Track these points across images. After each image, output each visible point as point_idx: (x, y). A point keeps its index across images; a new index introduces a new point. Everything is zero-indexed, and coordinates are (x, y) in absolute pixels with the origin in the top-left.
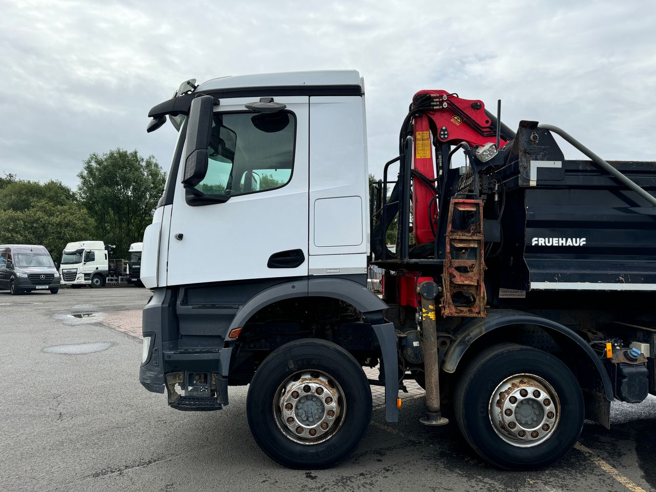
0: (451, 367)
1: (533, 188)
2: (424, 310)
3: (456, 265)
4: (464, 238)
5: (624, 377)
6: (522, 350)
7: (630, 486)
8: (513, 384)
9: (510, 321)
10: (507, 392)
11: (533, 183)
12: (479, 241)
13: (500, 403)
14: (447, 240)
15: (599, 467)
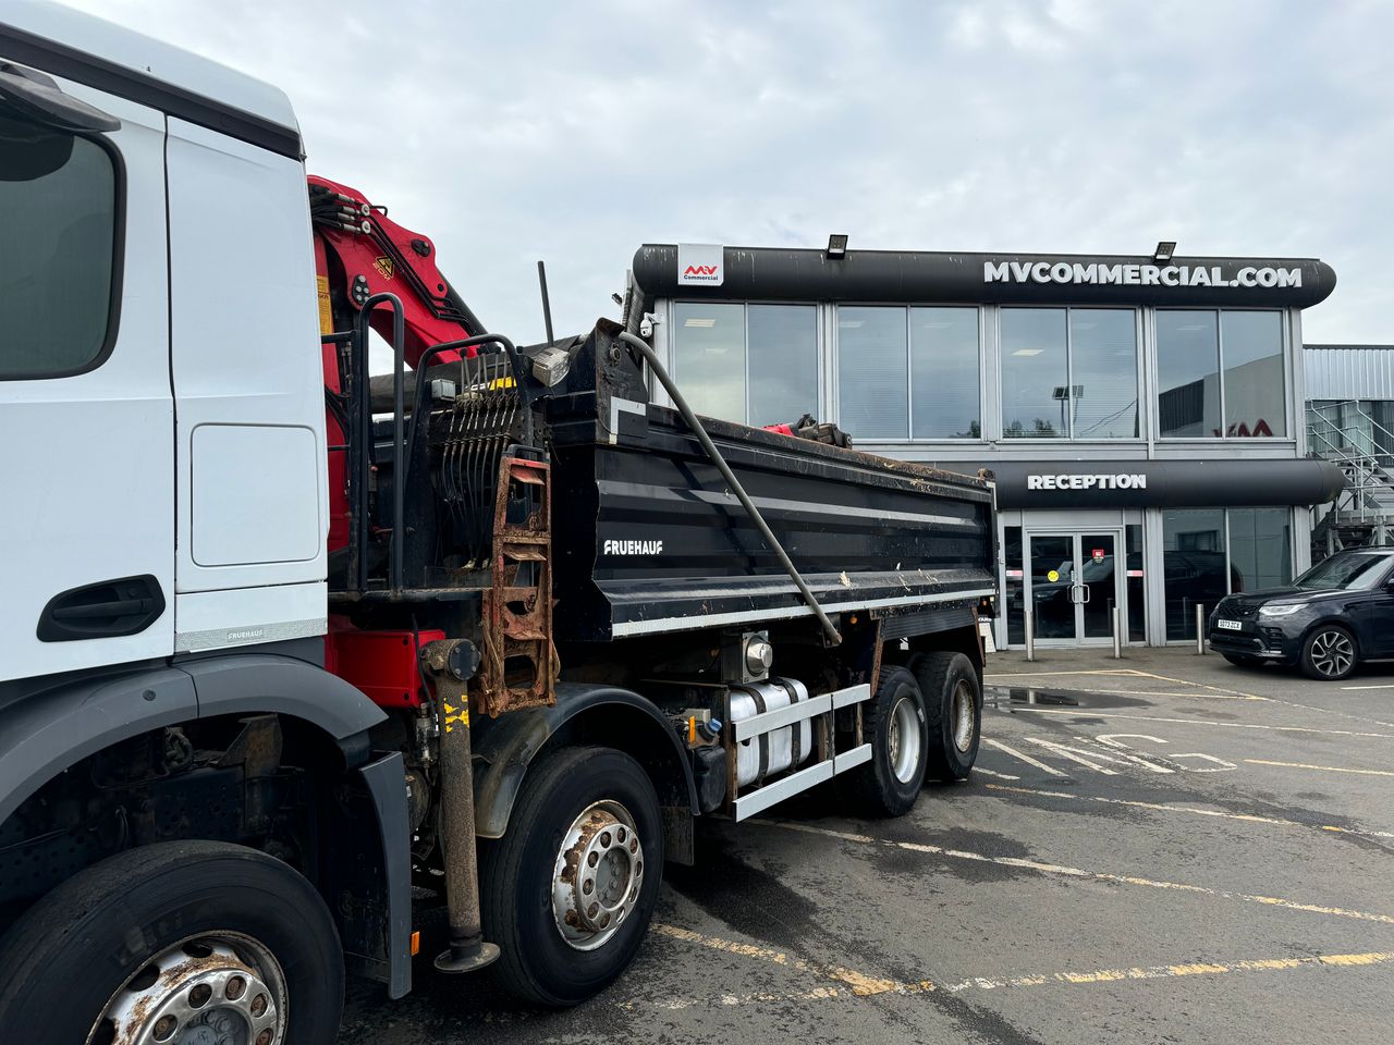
0: (497, 827)
1: (612, 447)
2: (449, 709)
3: (507, 599)
4: (524, 540)
5: (706, 769)
6: (594, 756)
7: (734, 948)
8: (584, 828)
9: (584, 703)
10: (580, 846)
11: (613, 440)
12: (542, 549)
13: (568, 874)
14: (497, 545)
15: (670, 939)
